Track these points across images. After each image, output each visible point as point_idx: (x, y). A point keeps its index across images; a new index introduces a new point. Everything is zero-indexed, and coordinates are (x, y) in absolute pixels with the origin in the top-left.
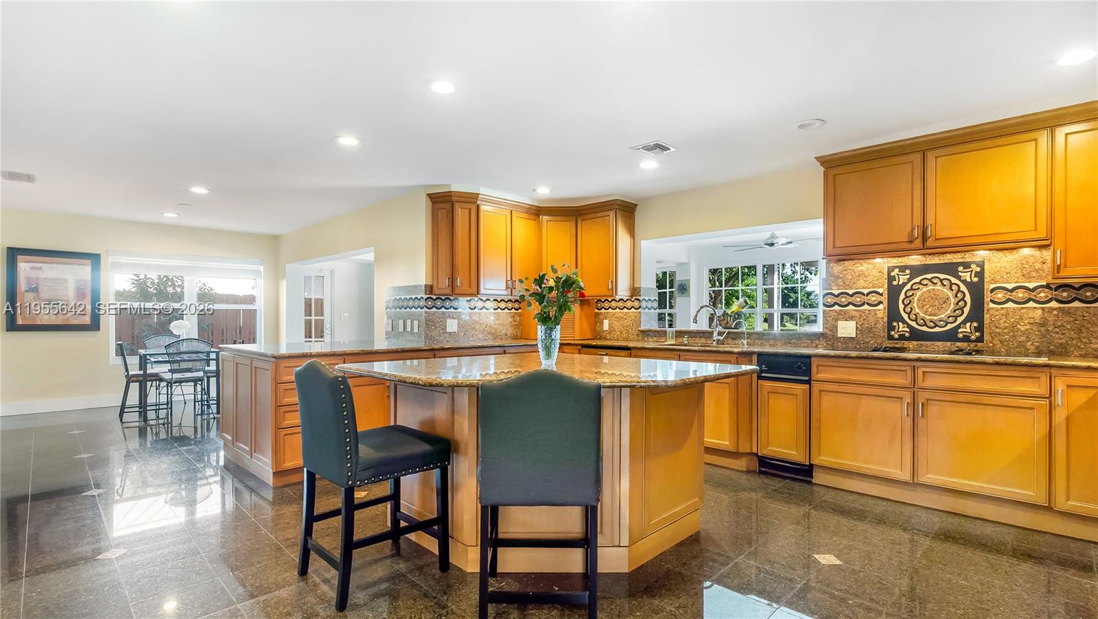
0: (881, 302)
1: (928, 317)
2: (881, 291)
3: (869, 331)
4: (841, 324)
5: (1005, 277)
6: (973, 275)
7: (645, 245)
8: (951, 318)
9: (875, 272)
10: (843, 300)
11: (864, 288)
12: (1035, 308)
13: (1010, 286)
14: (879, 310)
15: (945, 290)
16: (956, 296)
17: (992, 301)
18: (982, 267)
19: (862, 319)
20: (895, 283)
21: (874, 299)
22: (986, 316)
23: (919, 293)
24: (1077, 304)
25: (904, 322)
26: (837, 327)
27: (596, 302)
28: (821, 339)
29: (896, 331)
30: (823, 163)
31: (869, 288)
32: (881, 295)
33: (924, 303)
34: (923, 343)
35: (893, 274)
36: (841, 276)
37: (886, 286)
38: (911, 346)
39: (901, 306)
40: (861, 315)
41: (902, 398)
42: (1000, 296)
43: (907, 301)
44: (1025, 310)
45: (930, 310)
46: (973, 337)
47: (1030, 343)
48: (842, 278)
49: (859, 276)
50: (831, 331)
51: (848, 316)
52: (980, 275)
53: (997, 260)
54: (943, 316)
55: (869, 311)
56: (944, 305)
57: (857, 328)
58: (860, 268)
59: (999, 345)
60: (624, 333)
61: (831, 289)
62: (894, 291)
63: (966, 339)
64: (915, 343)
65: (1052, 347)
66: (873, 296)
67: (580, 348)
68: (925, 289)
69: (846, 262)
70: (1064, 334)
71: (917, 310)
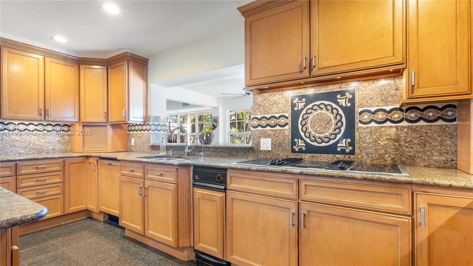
0: (287, 124)
1: (318, 135)
2: (287, 115)
3: (279, 146)
4: (262, 140)
5: (369, 102)
6: (347, 101)
7: (153, 86)
8: (332, 136)
9: (283, 101)
10: (264, 122)
11: (276, 113)
12: (391, 126)
13: (373, 109)
14: (286, 130)
15: (329, 113)
16: (336, 118)
17: (361, 122)
18: (353, 94)
19: (275, 137)
20: (296, 109)
21: (282, 121)
22: (357, 134)
23: (311, 116)
24: (422, 123)
25: (302, 139)
26: (260, 143)
27: (128, 126)
28: (250, 152)
29: (297, 145)
30: (243, 13)
31: (280, 113)
32: (287, 118)
33: (315, 124)
34: (314, 155)
35: (294, 102)
36: (262, 104)
37: (290, 111)
38: (306, 157)
39: (300, 127)
40: (274, 134)
41: (289, 209)
42: (366, 117)
43: (304, 123)
44: (383, 129)
45: (318, 129)
46: (347, 150)
47: (387, 155)
48: (263, 106)
49: (273, 104)
50: (256, 145)
51: (266, 134)
52: (352, 101)
53: (363, 89)
54: (327, 134)
55: (280, 130)
56: (328, 126)
57: (272, 143)
58: (274, 98)
59: (366, 157)
60: (142, 147)
61: (256, 114)
62: (295, 115)
63: (343, 152)
64: (309, 155)
65: (403, 159)
66: (282, 119)
67: (98, 159)
68: (315, 113)
69: (265, 94)
70: (412, 148)
71: (310, 130)
